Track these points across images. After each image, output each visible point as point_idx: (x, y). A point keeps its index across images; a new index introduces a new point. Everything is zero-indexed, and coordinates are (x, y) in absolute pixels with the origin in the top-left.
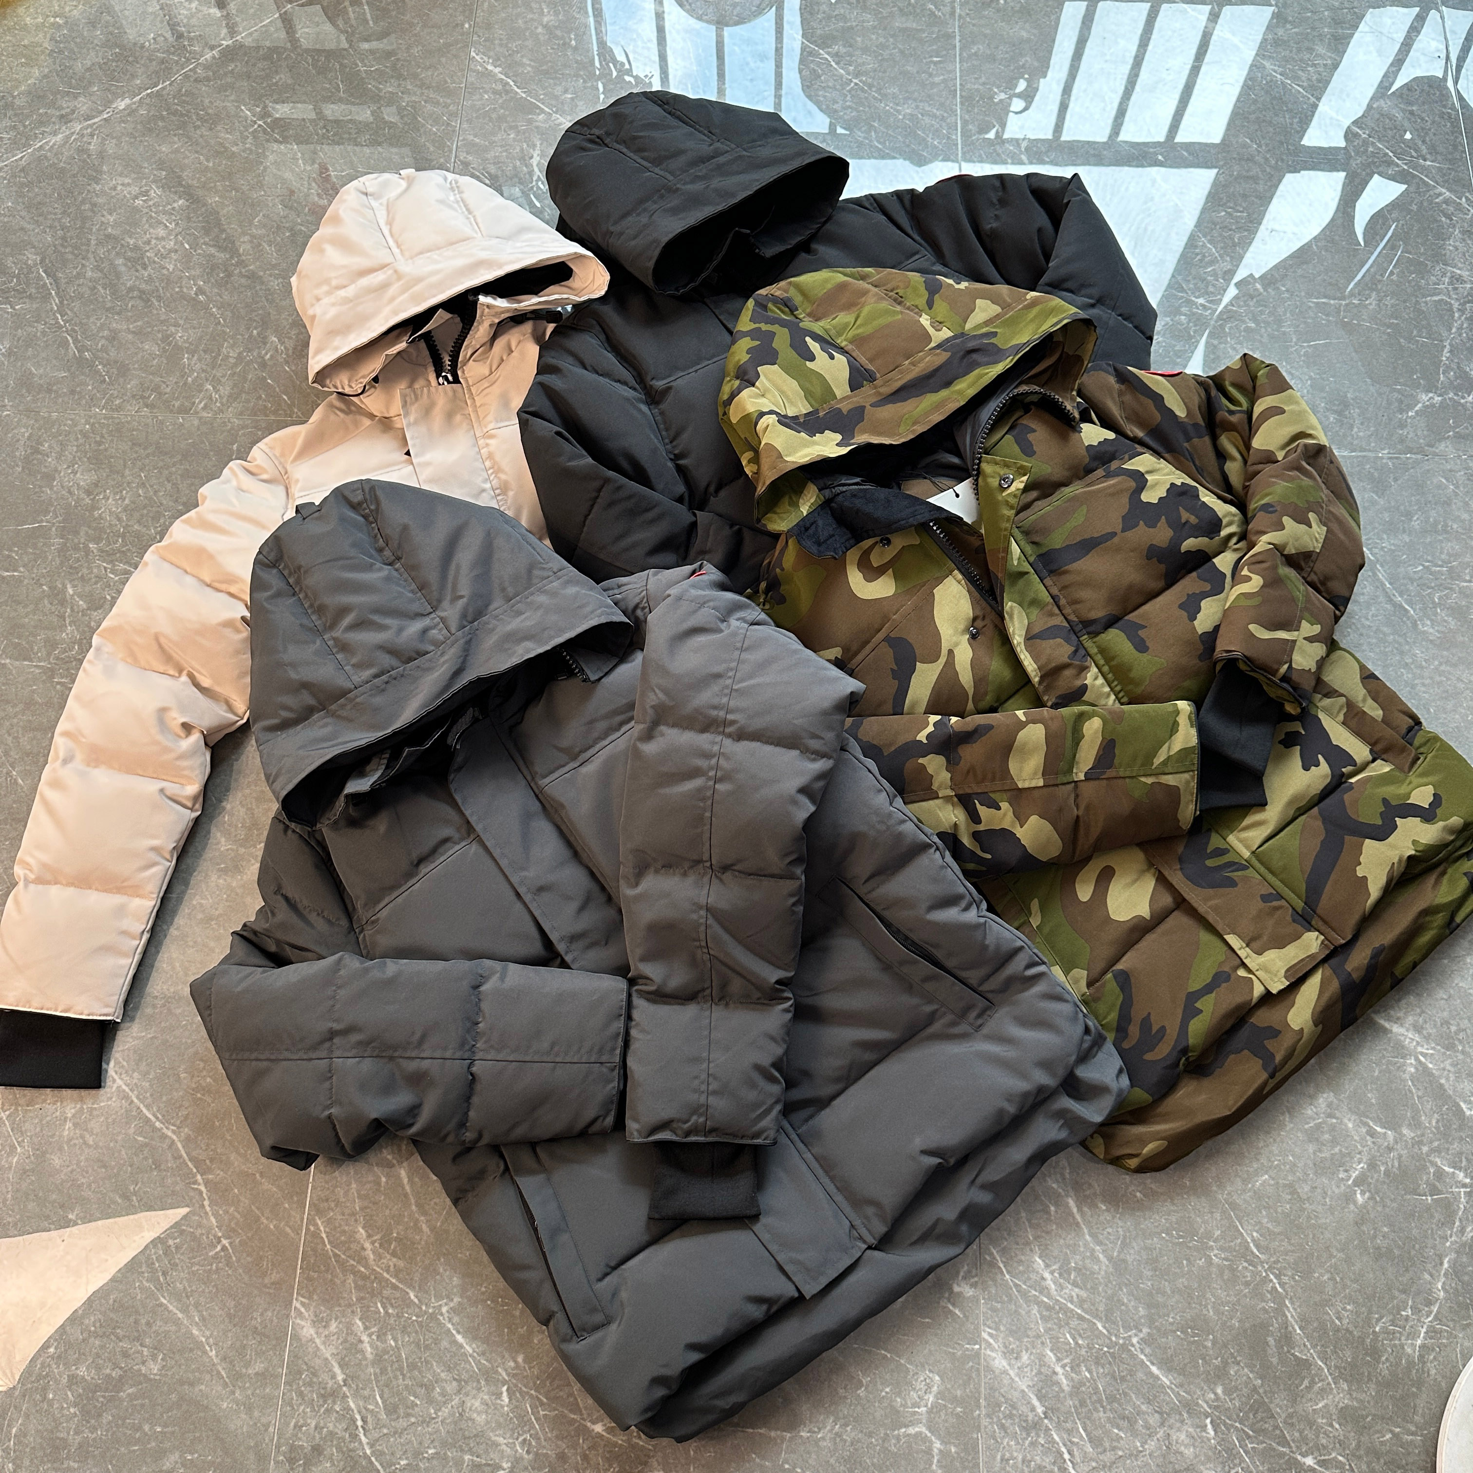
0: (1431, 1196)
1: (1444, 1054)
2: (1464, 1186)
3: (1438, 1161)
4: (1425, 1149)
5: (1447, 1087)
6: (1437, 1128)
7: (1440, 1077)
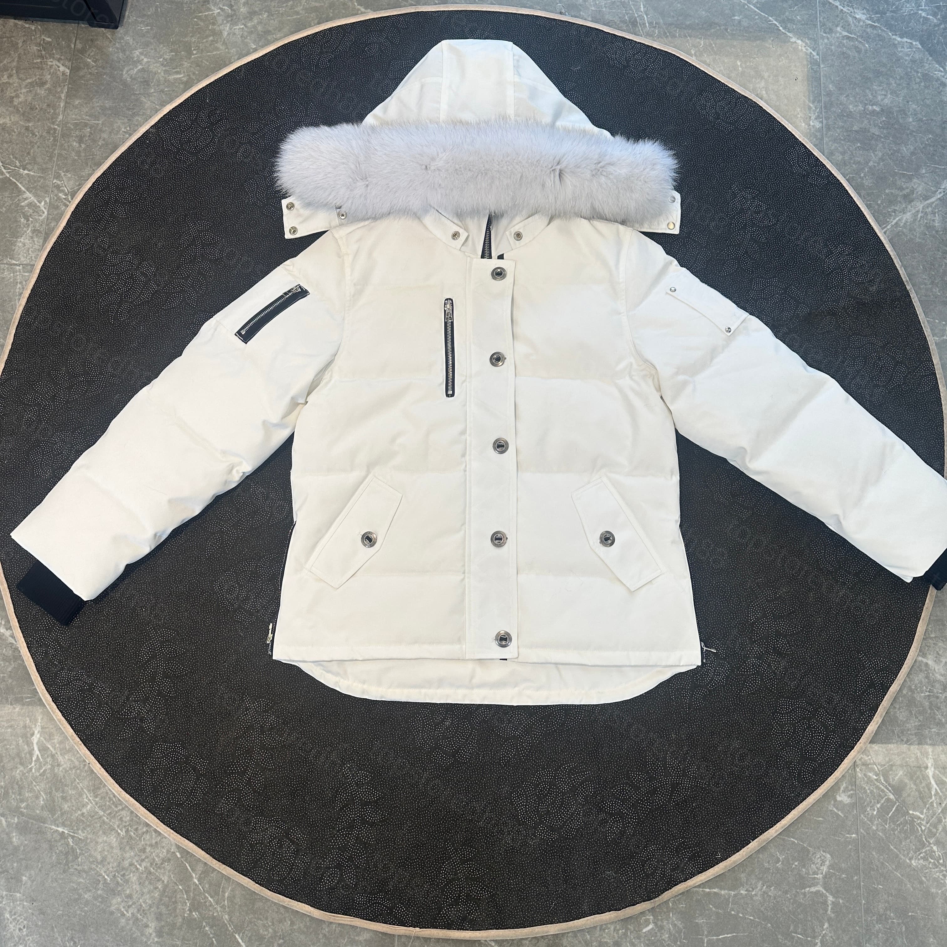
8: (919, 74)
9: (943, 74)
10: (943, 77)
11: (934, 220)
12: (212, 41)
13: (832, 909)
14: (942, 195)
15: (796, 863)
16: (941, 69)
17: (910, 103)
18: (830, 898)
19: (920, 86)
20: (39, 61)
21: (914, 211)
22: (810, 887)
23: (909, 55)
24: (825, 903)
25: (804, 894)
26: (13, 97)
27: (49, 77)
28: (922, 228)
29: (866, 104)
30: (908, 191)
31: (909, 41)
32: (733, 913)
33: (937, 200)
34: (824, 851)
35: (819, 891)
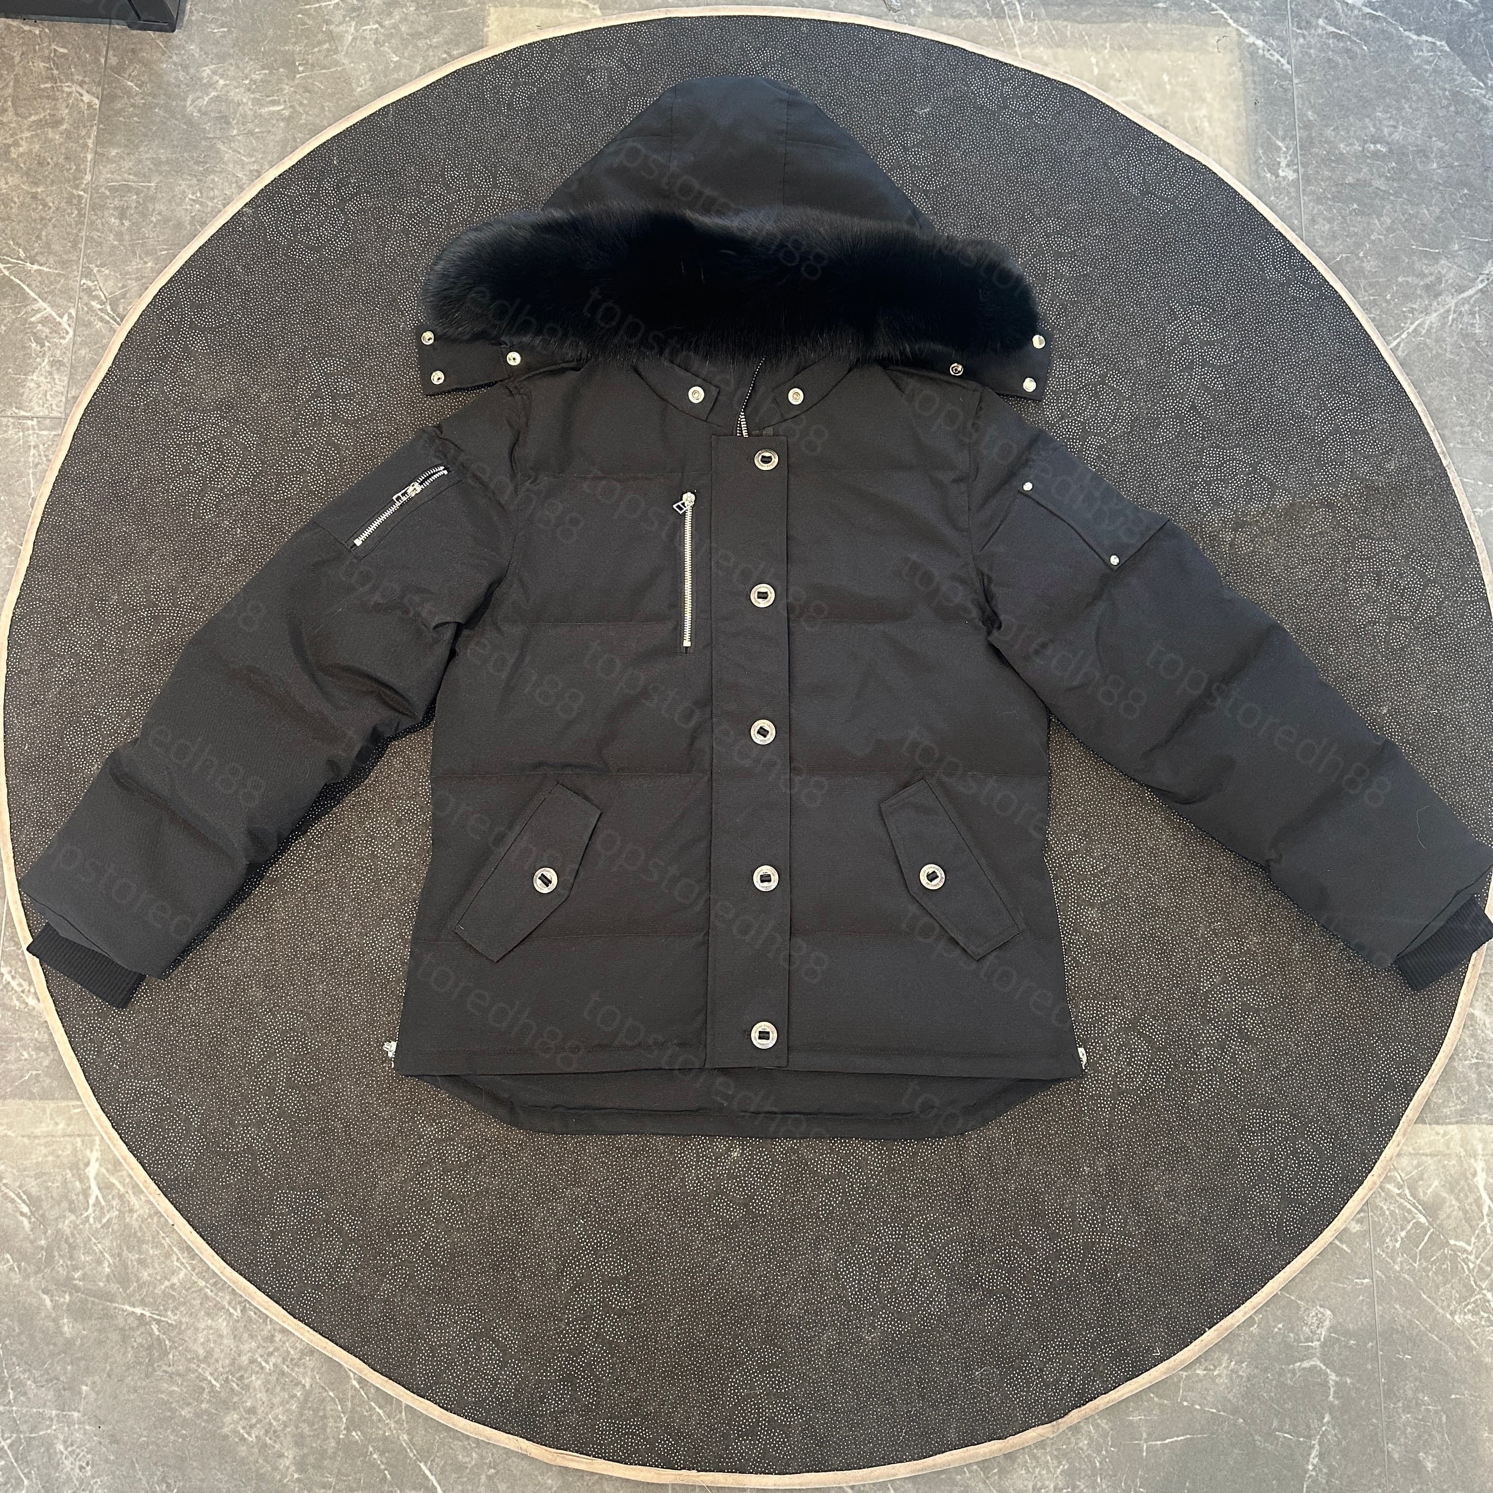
8: (1447, 93)
9: (1483, 92)
10: (1485, 97)
11: (1472, 325)
12: (328, 50)
13: (1335, 1392)
14: (1484, 284)
15: (1280, 1326)
16: (1481, 84)
17: (1434, 139)
18: (1333, 1377)
19: (1448, 112)
20: (49, 85)
21: (1442, 311)
22: (1302, 1360)
23: (1429, 63)
24: (1325, 1384)
25: (1293, 1372)
26: (9, 146)
27: (67, 111)
28: (1455, 338)
29: (1365, 142)
30: (1432, 278)
31: (1430, 39)
32: (1185, 1404)
33: (1476, 293)
34: (1321, 1306)
35: (1315, 1366)
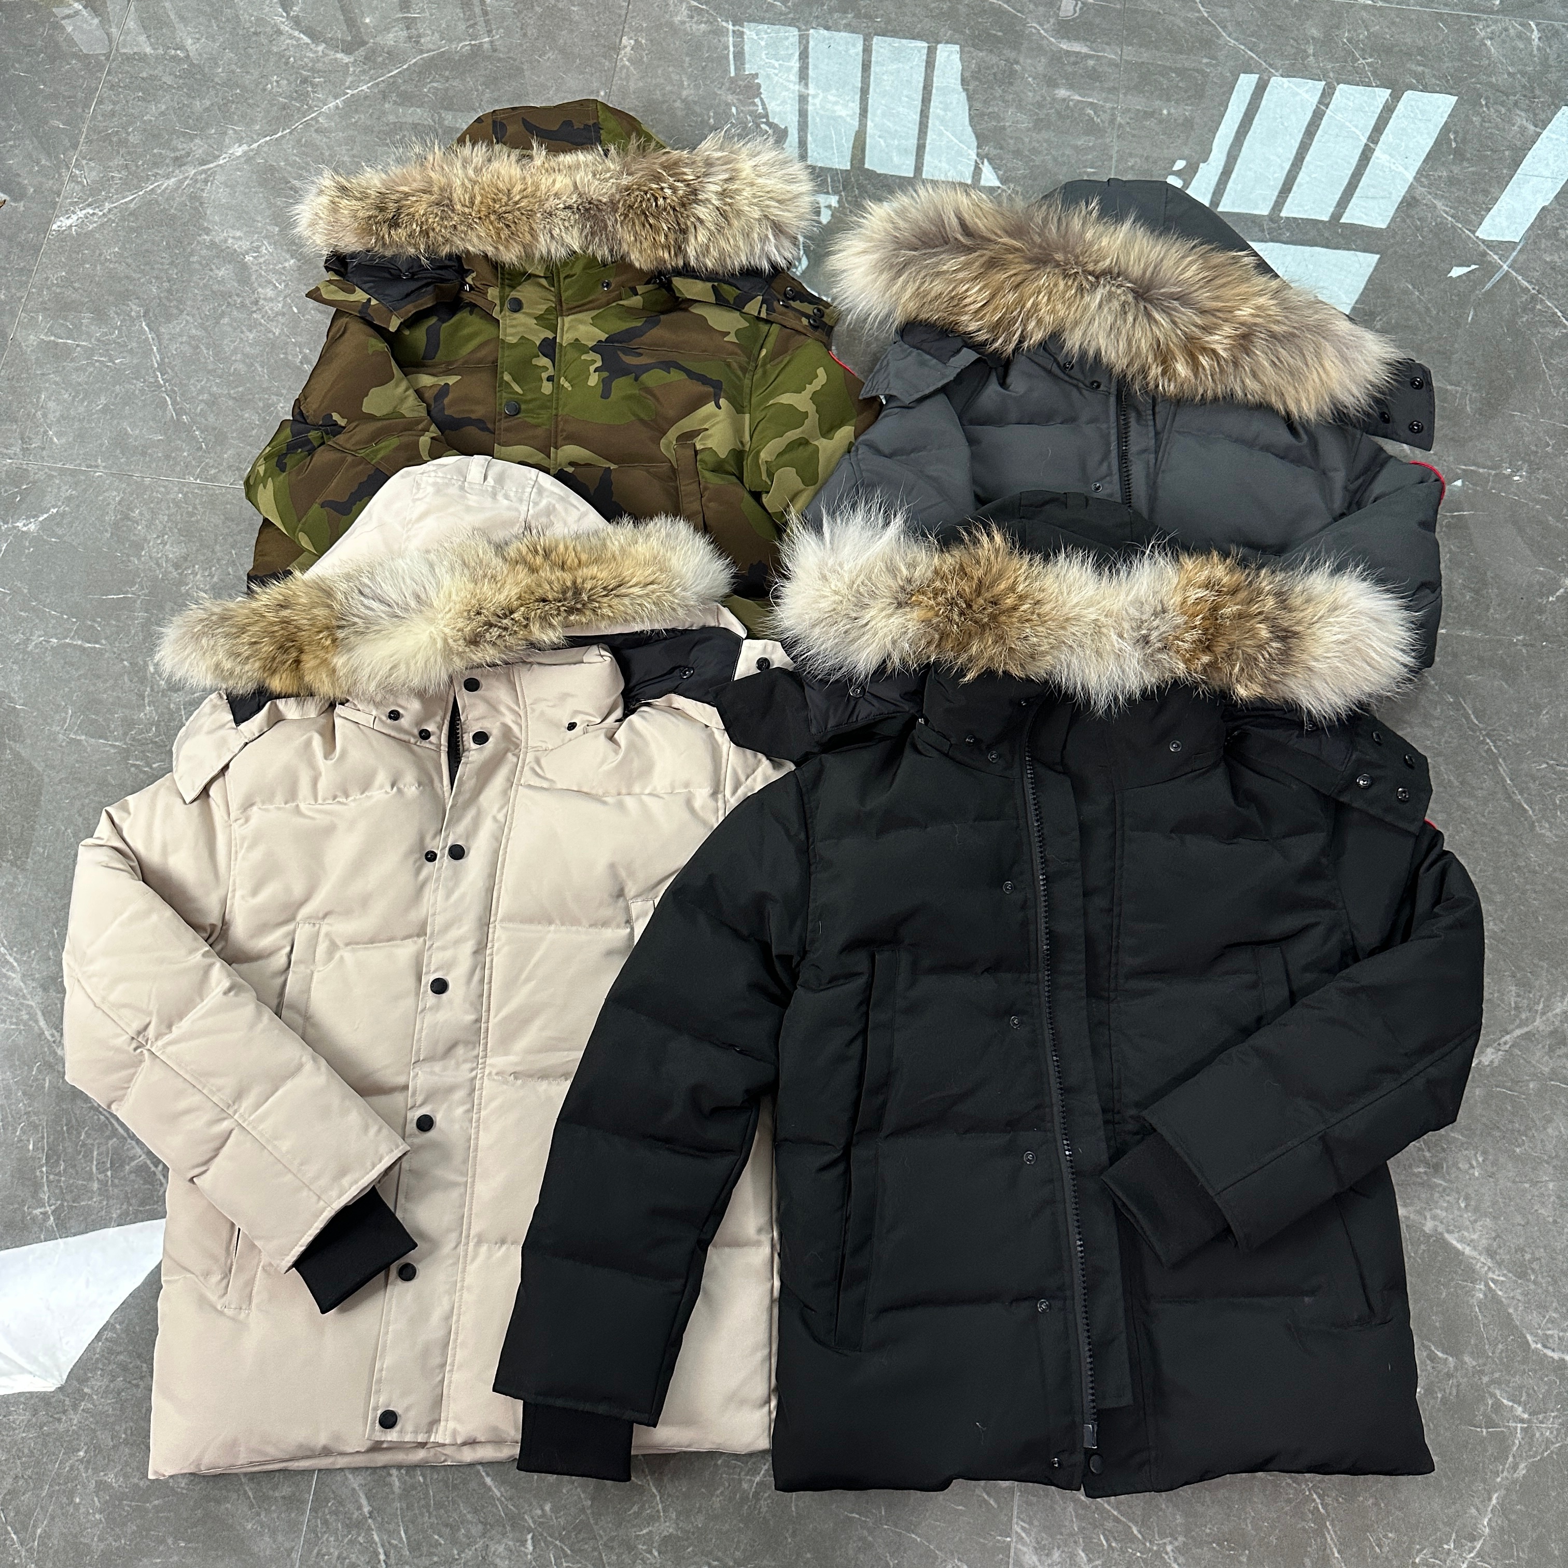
0: (1487, 1428)
1: (1515, 1282)
2: (1522, 1421)
3: (1498, 1393)
4: (1485, 1379)
5: (1514, 1316)
6: (1501, 1359)
7: (1509, 1305)
